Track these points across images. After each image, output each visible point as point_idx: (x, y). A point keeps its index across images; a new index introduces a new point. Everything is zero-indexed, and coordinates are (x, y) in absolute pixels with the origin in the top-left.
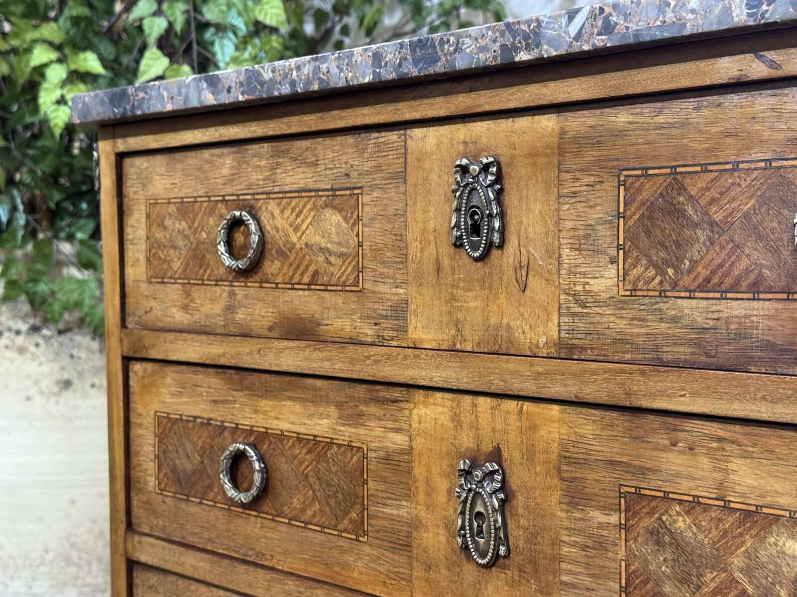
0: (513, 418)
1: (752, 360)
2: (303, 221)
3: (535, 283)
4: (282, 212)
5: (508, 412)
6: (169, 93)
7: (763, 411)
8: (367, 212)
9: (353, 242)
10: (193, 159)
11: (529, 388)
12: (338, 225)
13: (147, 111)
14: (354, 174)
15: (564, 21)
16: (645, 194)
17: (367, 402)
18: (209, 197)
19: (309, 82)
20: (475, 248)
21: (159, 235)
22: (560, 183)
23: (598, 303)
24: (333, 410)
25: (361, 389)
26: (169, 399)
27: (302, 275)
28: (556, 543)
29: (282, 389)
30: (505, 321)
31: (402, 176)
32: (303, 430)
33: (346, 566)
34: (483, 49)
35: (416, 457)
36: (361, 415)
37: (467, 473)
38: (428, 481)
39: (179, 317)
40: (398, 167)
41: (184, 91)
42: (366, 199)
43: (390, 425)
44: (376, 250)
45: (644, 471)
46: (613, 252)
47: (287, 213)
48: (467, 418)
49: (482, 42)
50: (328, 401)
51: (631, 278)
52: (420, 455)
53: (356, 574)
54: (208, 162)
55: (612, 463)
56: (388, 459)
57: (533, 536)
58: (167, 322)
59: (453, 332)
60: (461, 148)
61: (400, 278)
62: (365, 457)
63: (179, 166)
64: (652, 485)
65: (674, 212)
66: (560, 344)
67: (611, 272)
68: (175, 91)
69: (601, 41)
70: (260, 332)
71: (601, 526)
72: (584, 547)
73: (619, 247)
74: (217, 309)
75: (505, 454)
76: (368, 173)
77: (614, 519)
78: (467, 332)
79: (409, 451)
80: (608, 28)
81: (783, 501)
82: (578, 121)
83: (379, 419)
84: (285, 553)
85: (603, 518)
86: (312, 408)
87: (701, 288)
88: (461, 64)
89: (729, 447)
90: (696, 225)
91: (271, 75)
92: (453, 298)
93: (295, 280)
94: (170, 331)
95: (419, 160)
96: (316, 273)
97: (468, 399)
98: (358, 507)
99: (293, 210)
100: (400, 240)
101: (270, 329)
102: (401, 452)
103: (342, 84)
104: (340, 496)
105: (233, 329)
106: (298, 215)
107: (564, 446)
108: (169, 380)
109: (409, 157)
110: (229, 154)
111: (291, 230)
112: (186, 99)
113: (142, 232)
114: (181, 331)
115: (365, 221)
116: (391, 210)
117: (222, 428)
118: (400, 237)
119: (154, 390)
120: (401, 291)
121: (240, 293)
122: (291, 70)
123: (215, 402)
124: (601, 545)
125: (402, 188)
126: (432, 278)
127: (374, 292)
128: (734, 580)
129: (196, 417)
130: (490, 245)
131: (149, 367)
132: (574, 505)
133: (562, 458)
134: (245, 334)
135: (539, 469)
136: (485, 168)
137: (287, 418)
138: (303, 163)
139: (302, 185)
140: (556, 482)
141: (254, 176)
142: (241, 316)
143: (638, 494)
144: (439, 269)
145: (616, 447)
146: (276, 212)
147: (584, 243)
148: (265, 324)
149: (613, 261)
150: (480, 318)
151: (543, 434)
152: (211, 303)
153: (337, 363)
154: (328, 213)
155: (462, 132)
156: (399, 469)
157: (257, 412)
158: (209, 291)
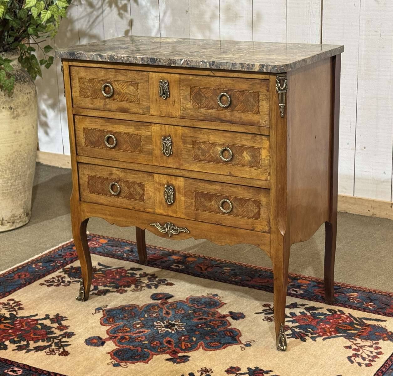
0: (172, 129)
1: (213, 120)
3: (176, 105)
6: (88, 56)
7: (214, 128)
8: (140, 87)
9: (137, 93)
10: (92, 70)
11: (176, 124)
12: (133, 89)
14: (136, 79)
15: (180, 61)
16: (195, 91)
17: (141, 126)
18: (98, 79)
19: (126, 61)
20: (164, 97)
21: (83, 86)
22: (180, 87)
23: (187, 109)
24: (133, 127)
25: (139, 123)
26: (88, 125)
28: (181, 151)
29: (119, 123)
30: (170, 111)
31: (148, 81)
33: (137, 159)
34: (165, 62)
35: (153, 137)
36: (140, 128)
37: (164, 139)
38: (156, 141)
39: (90, 106)
40: (147, 79)
42: (139, 85)
43: (147, 130)
44: (142, 95)
45: (196, 138)
47: (120, 85)
48: (163, 129)
50: (132, 126)
51: (193, 105)
53: (140, 160)
54: (97, 71)
55: (191, 136)
56: (146, 137)
57: (177, 150)
58: (87, 107)
59: (160, 113)
60: (160, 78)
61: (148, 101)
62: (141, 137)
63: (88, 71)
64: (197, 140)
65: (200, 94)
66: (181, 116)
67: (190, 104)
68: (90, 56)
69: (187, 66)
70: (114, 110)
71: (189, 147)
72: (186, 151)
73: (191, 99)
74: (101, 105)
75: (171, 135)
76: (140, 80)
77: (191, 146)
78: (163, 113)
79: (151, 135)
80: (188, 64)
81: (218, 141)
82: (183, 77)
83: (144, 129)
84: (122, 157)
85: (189, 146)
86: (128, 127)
87: (204, 107)
88: (160, 64)
89: (209, 133)
90: (203, 97)
91: (117, 58)
92: (160, 106)
93: (123, 99)
94: (87, 109)
95: (151, 79)
96: (128, 99)
97: (163, 125)
98: (140, 147)
100: (148, 94)
101: (116, 110)
102: (149, 136)
103: (134, 63)
104: (135, 145)
105: (106, 109)
106: (123, 86)
107: (182, 133)
108: (87, 120)
109: (149, 78)
110: (103, 70)
111: (121, 89)
112: (93, 58)
113: (77, 85)
114: (91, 109)
115: (139, 89)
116: (145, 87)
117: (104, 131)
118: (148, 93)
119: (83, 122)
120: (148, 104)
121: (108, 101)
123: (101, 125)
124: (189, 151)
125: (148, 84)
126: (155, 102)
127: (142, 104)
128: (211, 154)
129: (96, 129)
130: (167, 97)
131: (81, 117)
132: (184, 144)
133: (182, 136)
134: (110, 111)
135: (178, 138)
136: (166, 83)
137: (121, 129)
138: (124, 75)
139: (123, 80)
140: (181, 140)
141: (111, 76)
142: (108, 106)
143: (195, 142)
144: (156, 100)
145: (192, 134)
146: (117, 85)
147: (185, 98)
148: (115, 108)
149: (190, 102)
150: (165, 110)
151: (178, 132)
152: (99, 103)
153: (134, 118)
154: (130, 86)
155: (160, 75)
156: (149, 139)
157: (113, 128)
158: (99, 100)
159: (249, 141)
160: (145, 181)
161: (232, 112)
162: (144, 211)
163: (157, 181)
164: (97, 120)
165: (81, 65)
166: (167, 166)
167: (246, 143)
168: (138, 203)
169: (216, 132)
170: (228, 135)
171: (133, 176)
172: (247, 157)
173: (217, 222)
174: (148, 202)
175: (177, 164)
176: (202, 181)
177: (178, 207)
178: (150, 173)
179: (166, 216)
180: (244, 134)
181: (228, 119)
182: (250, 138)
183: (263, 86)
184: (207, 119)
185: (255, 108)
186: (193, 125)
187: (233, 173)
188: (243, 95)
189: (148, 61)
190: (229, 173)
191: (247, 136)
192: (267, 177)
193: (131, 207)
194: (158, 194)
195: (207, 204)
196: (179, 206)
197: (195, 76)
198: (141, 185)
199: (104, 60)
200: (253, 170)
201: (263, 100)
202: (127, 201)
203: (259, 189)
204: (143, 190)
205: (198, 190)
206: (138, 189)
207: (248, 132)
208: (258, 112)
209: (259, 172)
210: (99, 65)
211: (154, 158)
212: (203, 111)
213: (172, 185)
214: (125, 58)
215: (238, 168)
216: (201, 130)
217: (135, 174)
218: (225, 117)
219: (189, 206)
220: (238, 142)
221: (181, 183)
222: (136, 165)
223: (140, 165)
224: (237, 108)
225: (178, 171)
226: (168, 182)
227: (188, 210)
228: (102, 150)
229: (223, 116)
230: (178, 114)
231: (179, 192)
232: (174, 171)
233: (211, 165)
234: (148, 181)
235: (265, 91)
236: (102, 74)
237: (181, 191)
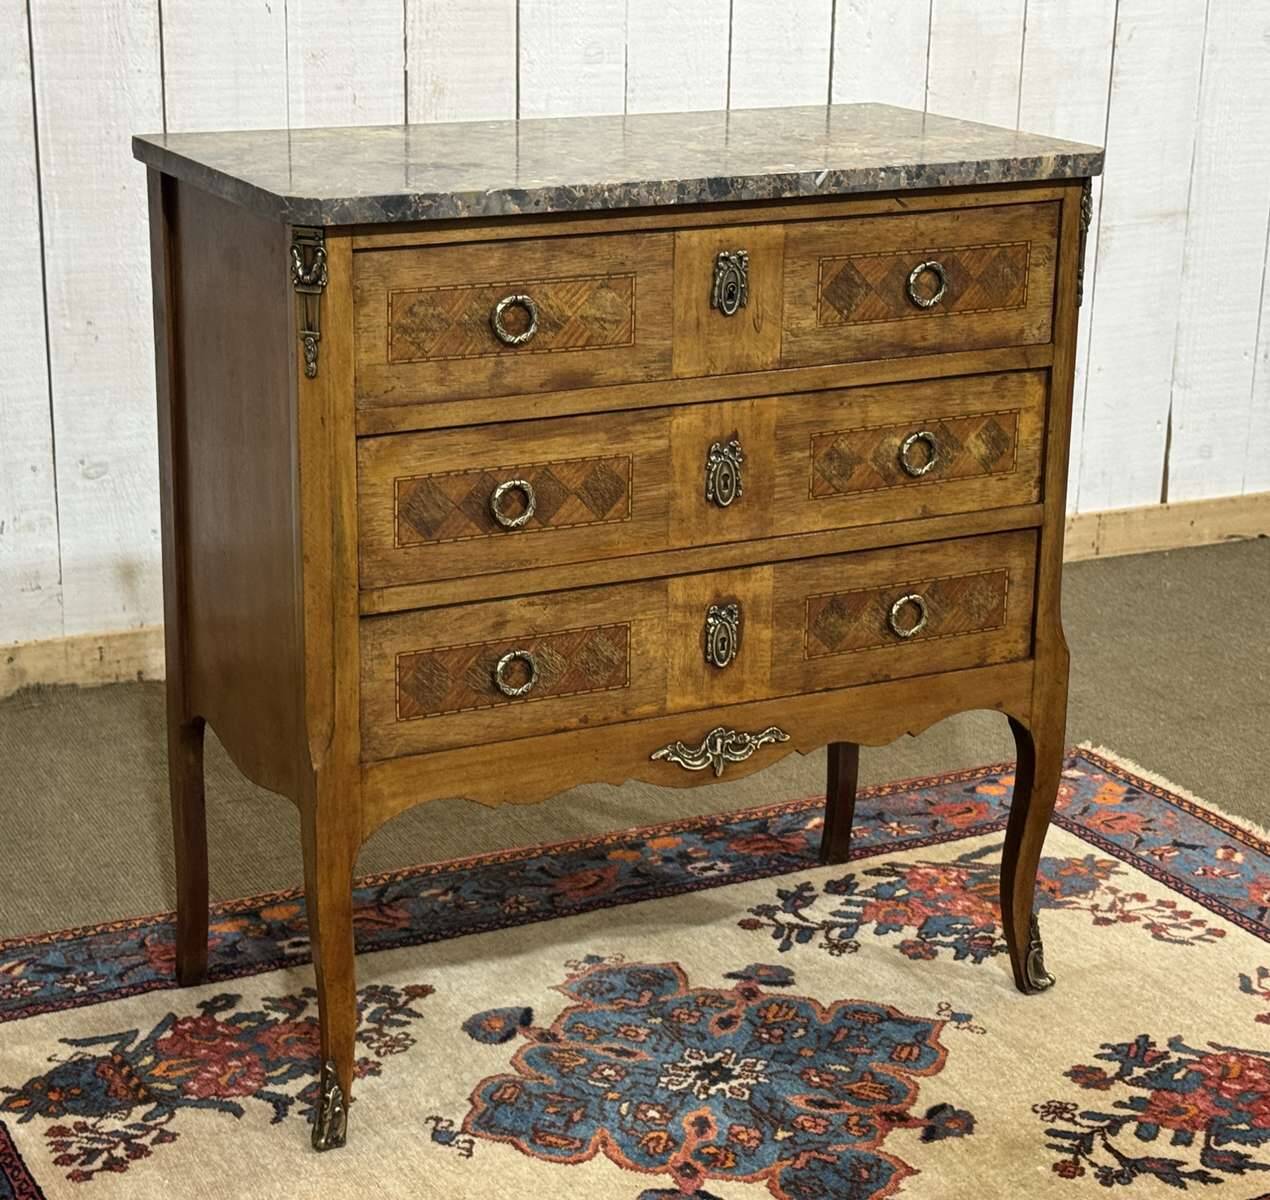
0: (746, 411)
1: (884, 353)
2: (579, 299)
3: (767, 328)
4: (556, 293)
5: (744, 408)
6: (465, 202)
7: (891, 378)
8: (640, 290)
9: (627, 311)
10: (452, 254)
12: (613, 299)
13: (434, 217)
14: (628, 263)
15: (813, 176)
16: (833, 271)
17: (633, 424)
18: (473, 285)
19: (620, 200)
20: (730, 308)
21: (407, 321)
22: (784, 266)
23: (805, 334)
24: (601, 435)
25: (629, 416)
26: (413, 463)
27: (577, 340)
28: (772, 478)
29: (552, 430)
30: (745, 352)
31: (670, 263)
32: (572, 456)
33: (610, 543)
35: (674, 452)
36: (628, 433)
37: (718, 452)
38: (684, 467)
39: (432, 390)
40: (668, 255)
41: (484, 202)
42: (639, 280)
43: (653, 435)
44: (647, 317)
45: (825, 422)
46: (814, 304)
47: (561, 295)
48: (714, 418)
49: (761, 184)
50: (597, 430)
51: (824, 317)
52: (677, 449)
53: (620, 546)
54: (470, 255)
55: (807, 423)
56: (651, 459)
57: (757, 478)
58: (418, 395)
59: (708, 364)
60: (718, 244)
61: (667, 334)
62: (631, 462)
63: (436, 259)
64: (828, 430)
65: (848, 280)
66: (781, 360)
67: (814, 315)
68: (473, 202)
69: (834, 190)
70: (530, 389)
71: (799, 460)
72: (789, 475)
73: (818, 301)
74: (482, 377)
75: (740, 433)
76: (641, 262)
77: (806, 454)
78: (718, 364)
79: (669, 449)
80: (838, 183)
81: (893, 420)
82: (796, 230)
83: (643, 433)
84: (552, 553)
85: (800, 456)
86: (581, 438)
87: (860, 319)
88: (745, 196)
89: (869, 399)
90: (859, 286)
91: (583, 194)
92: (709, 342)
93: (571, 343)
94: (421, 404)
95: (684, 252)
96: (592, 336)
97: (716, 405)
98: (623, 499)
99: (568, 291)
100: (668, 307)
101: (541, 386)
102: (663, 451)
103: (651, 203)
104: (607, 496)
105: (499, 391)
106: (573, 295)
107: (779, 420)
108: (414, 447)
109: (677, 251)
110: (498, 248)
111: (566, 308)
112: (486, 208)
113: (381, 319)
115: (638, 295)
116: (661, 287)
118: (668, 304)
119: (395, 459)
120: (668, 342)
121: (508, 360)
122: (604, 191)
123: (473, 454)
124: (799, 471)
125: (670, 271)
126: (693, 331)
127: (644, 345)
128: (869, 466)
129: (448, 473)
130: (741, 305)
131: (387, 440)
132: (783, 452)
133: (778, 427)
134: (516, 393)
135: (763, 437)
136: (741, 258)
137: (555, 450)
138: (581, 255)
139: (578, 272)
140: (774, 442)
141: (527, 268)
142: (509, 380)
143: (821, 435)
144: (698, 324)
145: (810, 413)
146: (551, 294)
147: (800, 300)
148: (537, 382)
149: (815, 309)
150: (728, 352)
151: (767, 415)
152: (473, 373)
153: (615, 399)
154: (603, 292)
155: (718, 234)
156: (660, 463)
157: (522, 452)
158: (470, 365)
159: (985, 399)
160: (634, 614)
161: (947, 316)
162: (623, 717)
163: (680, 601)
164: (457, 437)
165: (408, 243)
166: (720, 539)
167: (976, 406)
168: (602, 698)
169: (890, 392)
170: (927, 391)
171: (590, 606)
172: (977, 447)
173: (874, 675)
174: (641, 682)
175: (754, 525)
176: (833, 559)
177: (747, 668)
178: (657, 581)
179: (704, 709)
180: (974, 380)
181: (934, 341)
182: (989, 388)
183: (1042, 221)
184: (868, 354)
185: (1015, 292)
186: (825, 382)
187: (933, 508)
188: (980, 261)
189: (702, 190)
190: (920, 511)
191: (982, 384)
192: (1031, 493)
193: (574, 721)
194: (678, 643)
195: (844, 629)
196: (754, 662)
197: (836, 222)
198: (619, 632)
199: (532, 209)
200: (993, 481)
201: (1037, 265)
202: (558, 705)
203: (1005, 536)
204: (625, 646)
205: (818, 591)
206: (607, 649)
207: (991, 368)
208: (1022, 305)
209: (1009, 484)
210: (487, 233)
211: (674, 525)
212: (856, 331)
213: (733, 599)
214: (617, 192)
215: (951, 487)
216: (842, 396)
217: (595, 601)
218: (924, 339)
219: (787, 653)
220: (954, 407)
221: (765, 583)
222: (611, 564)
223: (623, 562)
224: (959, 305)
225: (760, 547)
226: (718, 595)
227: (782, 668)
228: (470, 547)
229: (917, 337)
230: (771, 356)
231: (756, 617)
232: (748, 549)
233: (867, 499)
234: (643, 612)
235: (1047, 237)
236: (492, 263)
237: (763, 609)
